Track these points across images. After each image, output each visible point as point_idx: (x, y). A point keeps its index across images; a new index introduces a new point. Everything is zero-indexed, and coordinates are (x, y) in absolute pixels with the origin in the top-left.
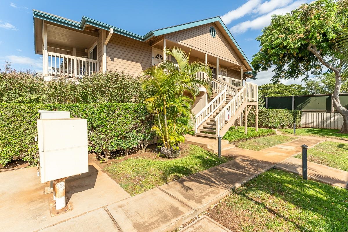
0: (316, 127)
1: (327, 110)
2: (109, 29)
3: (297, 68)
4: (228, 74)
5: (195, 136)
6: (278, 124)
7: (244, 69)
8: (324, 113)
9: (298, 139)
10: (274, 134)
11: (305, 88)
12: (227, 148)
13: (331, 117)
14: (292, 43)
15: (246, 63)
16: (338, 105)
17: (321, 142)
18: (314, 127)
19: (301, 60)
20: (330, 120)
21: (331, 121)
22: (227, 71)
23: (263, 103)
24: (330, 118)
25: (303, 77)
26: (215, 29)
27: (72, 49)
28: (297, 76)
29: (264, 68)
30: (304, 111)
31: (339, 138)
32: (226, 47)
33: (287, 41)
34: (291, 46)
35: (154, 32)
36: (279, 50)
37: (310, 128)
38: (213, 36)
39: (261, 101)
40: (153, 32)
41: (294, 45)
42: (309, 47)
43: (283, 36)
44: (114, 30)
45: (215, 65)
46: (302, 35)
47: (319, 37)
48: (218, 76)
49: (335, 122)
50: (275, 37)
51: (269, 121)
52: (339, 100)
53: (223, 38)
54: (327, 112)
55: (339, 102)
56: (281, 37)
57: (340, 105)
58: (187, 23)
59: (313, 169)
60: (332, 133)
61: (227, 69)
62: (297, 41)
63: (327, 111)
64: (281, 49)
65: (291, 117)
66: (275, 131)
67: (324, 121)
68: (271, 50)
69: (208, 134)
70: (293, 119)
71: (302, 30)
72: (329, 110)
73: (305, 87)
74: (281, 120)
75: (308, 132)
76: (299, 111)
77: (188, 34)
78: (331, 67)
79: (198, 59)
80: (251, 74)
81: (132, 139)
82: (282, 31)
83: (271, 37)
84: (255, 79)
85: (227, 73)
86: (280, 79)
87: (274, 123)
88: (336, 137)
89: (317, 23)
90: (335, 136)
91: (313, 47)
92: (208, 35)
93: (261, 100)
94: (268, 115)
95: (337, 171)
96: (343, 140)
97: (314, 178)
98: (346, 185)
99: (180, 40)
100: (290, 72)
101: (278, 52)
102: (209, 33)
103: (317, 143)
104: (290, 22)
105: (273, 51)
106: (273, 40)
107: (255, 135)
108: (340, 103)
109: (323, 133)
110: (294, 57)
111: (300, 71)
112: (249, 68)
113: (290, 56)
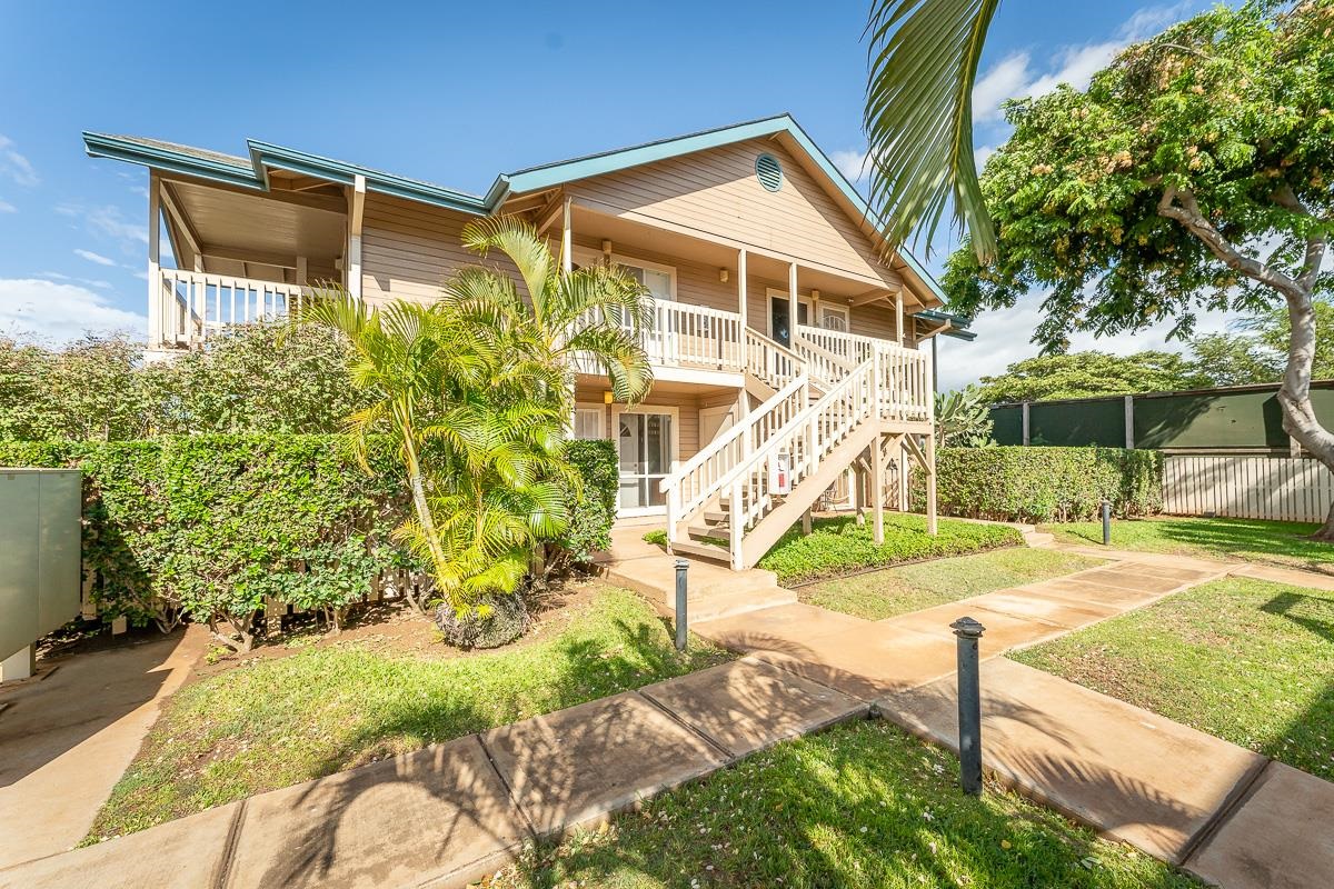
0: (1225, 514)
1: (1270, 444)
2: (352, 177)
3: (1135, 288)
4: (854, 322)
5: (670, 551)
6: (1050, 504)
7: (909, 303)
8: (1260, 460)
9: (1106, 567)
10: (1017, 542)
11: (1192, 366)
12: (758, 604)
13: (1290, 471)
14: (1085, 189)
15: (914, 280)
16: (1306, 427)
17: (1201, 582)
18: (1218, 513)
19: (1150, 256)
20: (1284, 487)
21: (1291, 490)
22: (851, 313)
23: (985, 423)
24: (1283, 477)
25: (1170, 322)
26: (780, 162)
27: (295, 260)
28: (1143, 320)
29: (1002, 297)
30: (1176, 451)
31: (1303, 561)
32: (827, 223)
33: (1068, 184)
34: (1083, 201)
35: (512, 181)
36: (1039, 222)
37: (1199, 517)
38: (772, 185)
39: (977, 416)
40: (505, 178)
41: (1096, 198)
42: (1166, 202)
43: (1048, 168)
44: (368, 181)
45: (786, 288)
46: (1125, 157)
47: (1198, 159)
48: (796, 329)
49: (1308, 493)
50: (1018, 176)
51: (1003, 491)
52: (1308, 406)
53: (813, 194)
54: (1270, 456)
55: (1310, 412)
56: (1044, 175)
57: (1317, 427)
58: (651, 142)
59: (1058, 726)
60: (1278, 539)
61: (849, 304)
62: (1109, 181)
63: (1269, 450)
64: (1046, 219)
65: (1111, 478)
66: (1018, 533)
67: (1261, 494)
68: (1009, 223)
69: (711, 547)
70: (1122, 483)
71: (1123, 137)
72: (1281, 447)
73: (1197, 360)
74: (1060, 487)
75: (1177, 534)
76: (1151, 454)
77: (662, 184)
78: (1264, 275)
79: (726, 272)
80: (944, 319)
81: (340, 570)
82: (1046, 149)
83: (1005, 178)
84: (970, 337)
85: (847, 318)
86: (1068, 336)
87: (1027, 500)
88: (1287, 558)
89: (1182, 107)
90: (1288, 554)
91: (1184, 204)
92: (751, 184)
93: (977, 413)
94: (1000, 468)
95: (1186, 745)
96: (1319, 571)
97: (1027, 782)
98: (1188, 837)
99: (631, 205)
100: (1111, 308)
101: (1033, 228)
102: (755, 177)
103: (1179, 585)
104: (1075, 112)
105: (1017, 225)
106: (1013, 186)
107: (914, 550)
108: (1313, 417)
109: (1237, 539)
110: (1117, 247)
111: (1151, 300)
112: (929, 297)
113: (1101, 246)
